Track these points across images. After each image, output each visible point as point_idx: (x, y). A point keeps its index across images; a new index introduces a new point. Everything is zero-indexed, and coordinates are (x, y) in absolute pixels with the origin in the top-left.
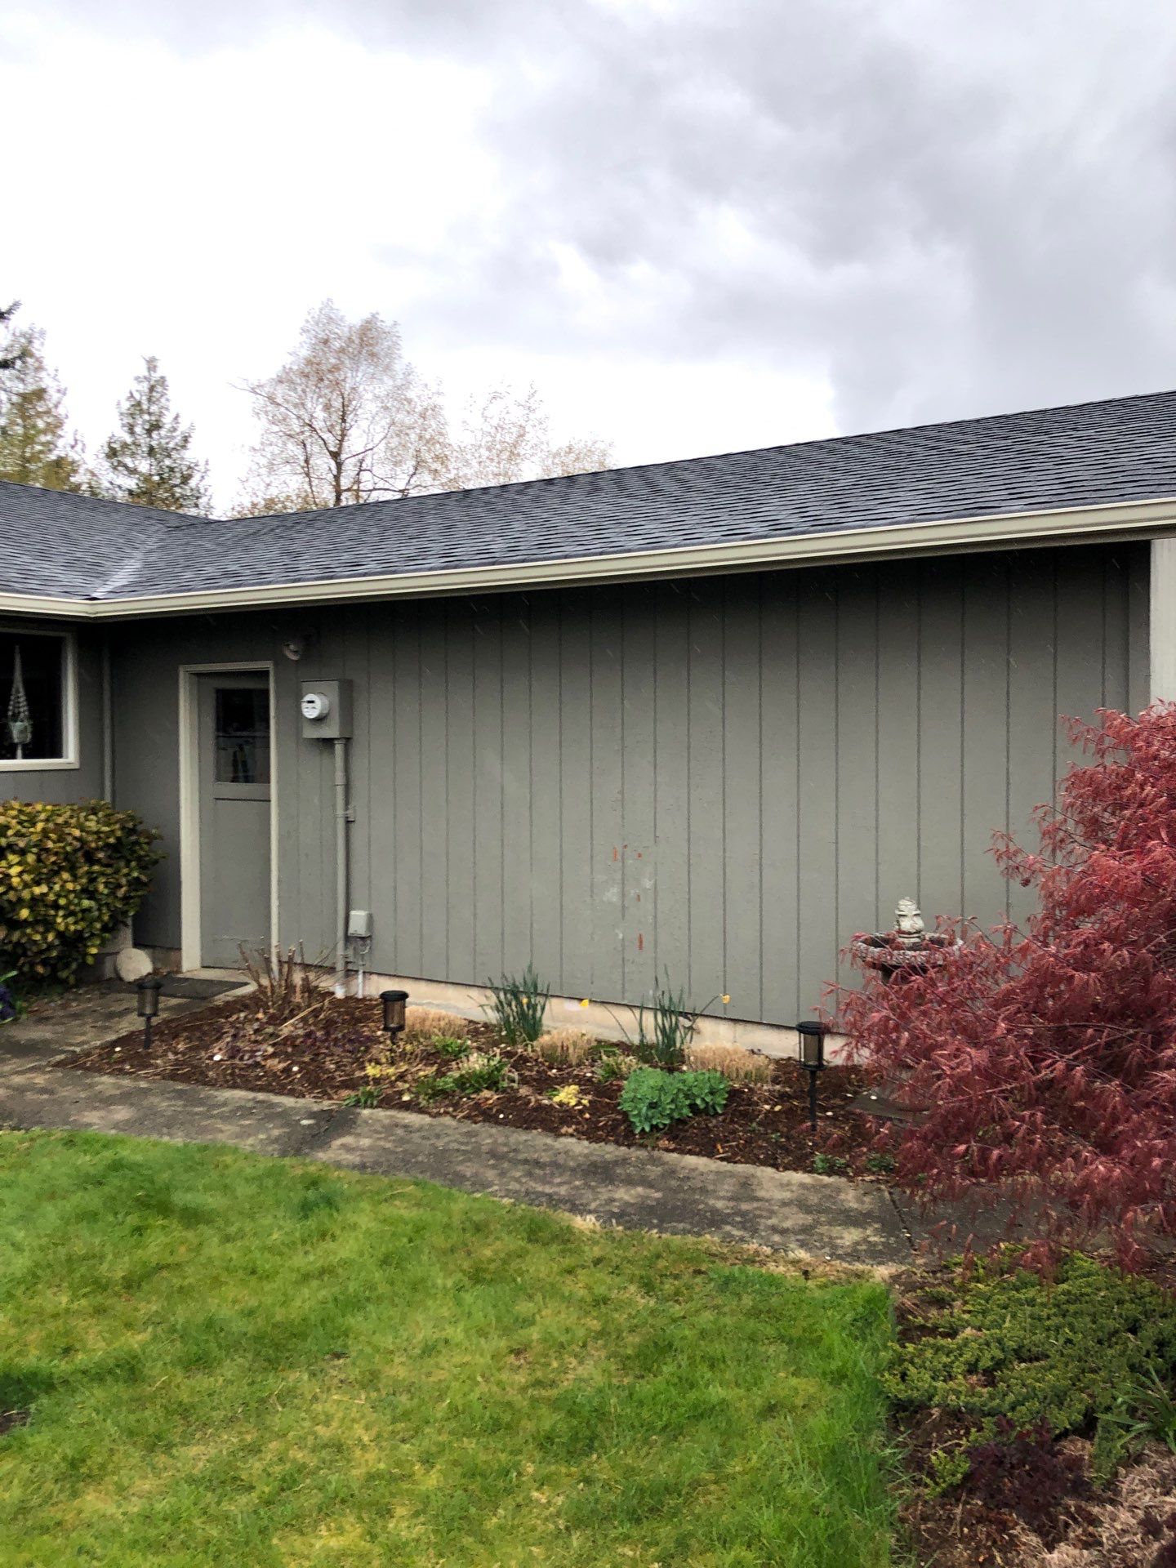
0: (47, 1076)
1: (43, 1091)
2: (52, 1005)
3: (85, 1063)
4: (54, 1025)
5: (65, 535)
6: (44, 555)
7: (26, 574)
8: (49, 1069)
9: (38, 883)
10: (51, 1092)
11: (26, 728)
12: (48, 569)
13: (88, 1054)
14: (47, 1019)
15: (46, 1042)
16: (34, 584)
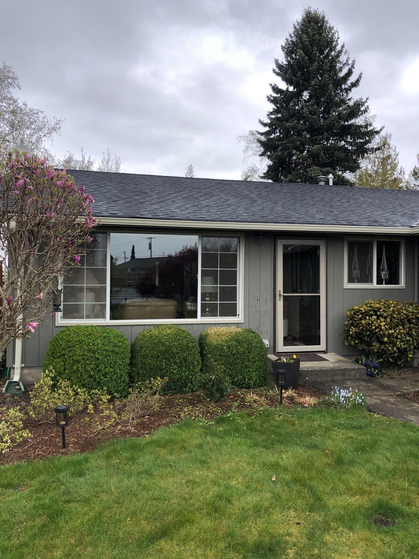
0: (394, 399)
1: (393, 404)
2: (395, 373)
3: (408, 397)
4: (396, 380)
5: (401, 205)
6: (393, 213)
7: (388, 220)
8: (395, 396)
9: (391, 329)
10: (396, 405)
11: (386, 274)
12: (395, 217)
13: (409, 394)
14: (393, 378)
15: (393, 386)
16: (390, 223)
